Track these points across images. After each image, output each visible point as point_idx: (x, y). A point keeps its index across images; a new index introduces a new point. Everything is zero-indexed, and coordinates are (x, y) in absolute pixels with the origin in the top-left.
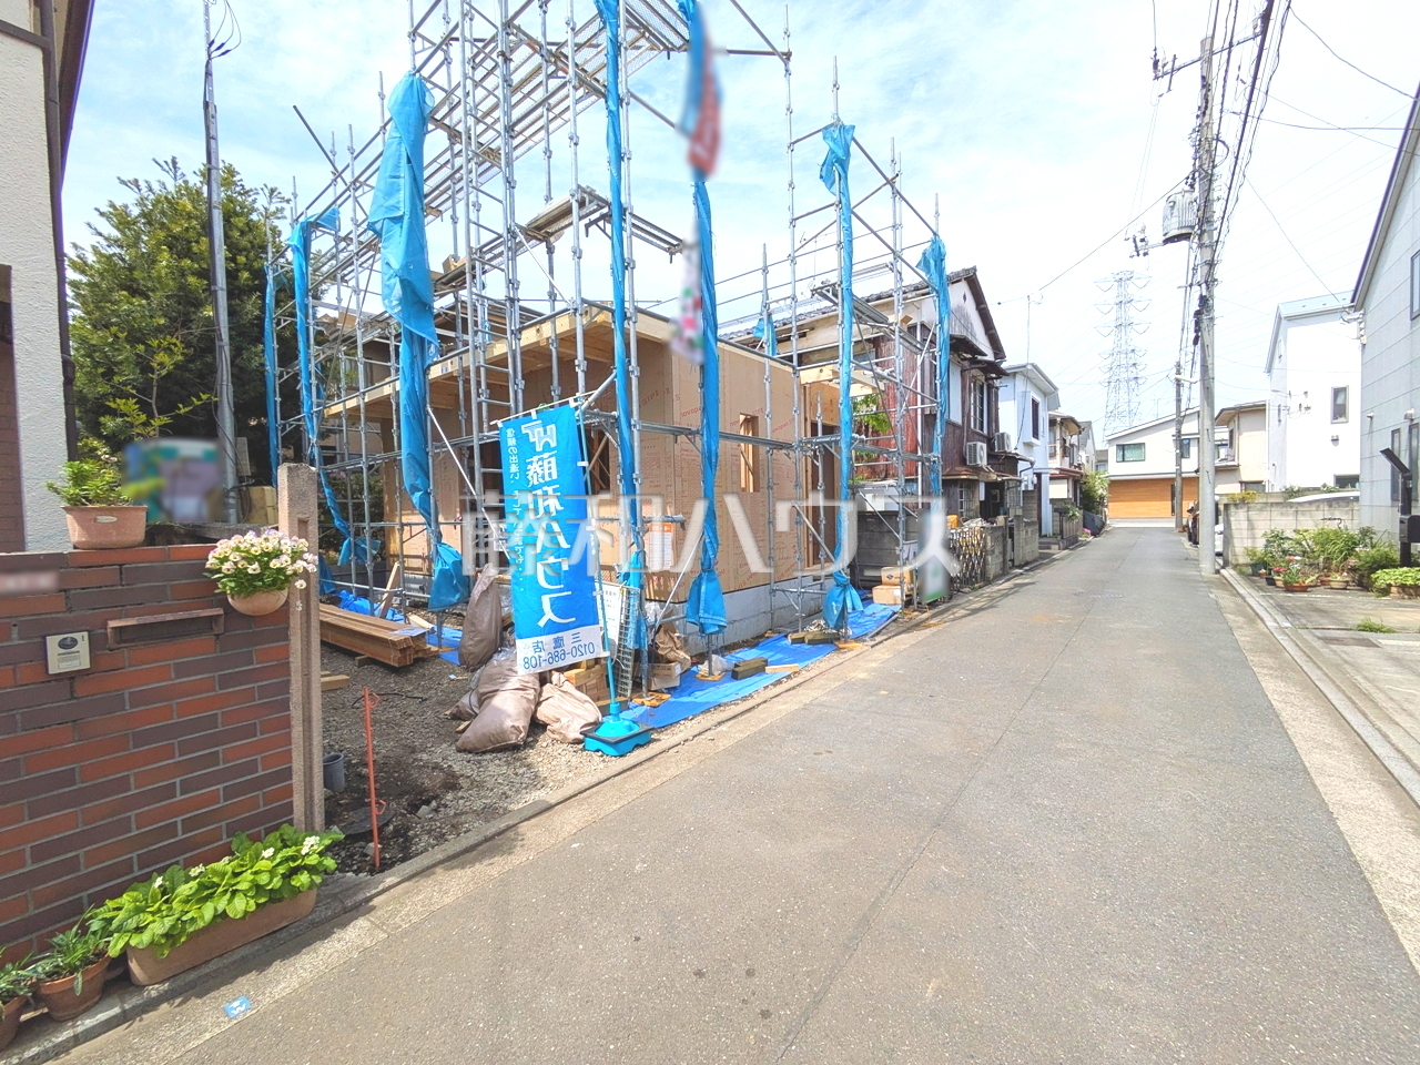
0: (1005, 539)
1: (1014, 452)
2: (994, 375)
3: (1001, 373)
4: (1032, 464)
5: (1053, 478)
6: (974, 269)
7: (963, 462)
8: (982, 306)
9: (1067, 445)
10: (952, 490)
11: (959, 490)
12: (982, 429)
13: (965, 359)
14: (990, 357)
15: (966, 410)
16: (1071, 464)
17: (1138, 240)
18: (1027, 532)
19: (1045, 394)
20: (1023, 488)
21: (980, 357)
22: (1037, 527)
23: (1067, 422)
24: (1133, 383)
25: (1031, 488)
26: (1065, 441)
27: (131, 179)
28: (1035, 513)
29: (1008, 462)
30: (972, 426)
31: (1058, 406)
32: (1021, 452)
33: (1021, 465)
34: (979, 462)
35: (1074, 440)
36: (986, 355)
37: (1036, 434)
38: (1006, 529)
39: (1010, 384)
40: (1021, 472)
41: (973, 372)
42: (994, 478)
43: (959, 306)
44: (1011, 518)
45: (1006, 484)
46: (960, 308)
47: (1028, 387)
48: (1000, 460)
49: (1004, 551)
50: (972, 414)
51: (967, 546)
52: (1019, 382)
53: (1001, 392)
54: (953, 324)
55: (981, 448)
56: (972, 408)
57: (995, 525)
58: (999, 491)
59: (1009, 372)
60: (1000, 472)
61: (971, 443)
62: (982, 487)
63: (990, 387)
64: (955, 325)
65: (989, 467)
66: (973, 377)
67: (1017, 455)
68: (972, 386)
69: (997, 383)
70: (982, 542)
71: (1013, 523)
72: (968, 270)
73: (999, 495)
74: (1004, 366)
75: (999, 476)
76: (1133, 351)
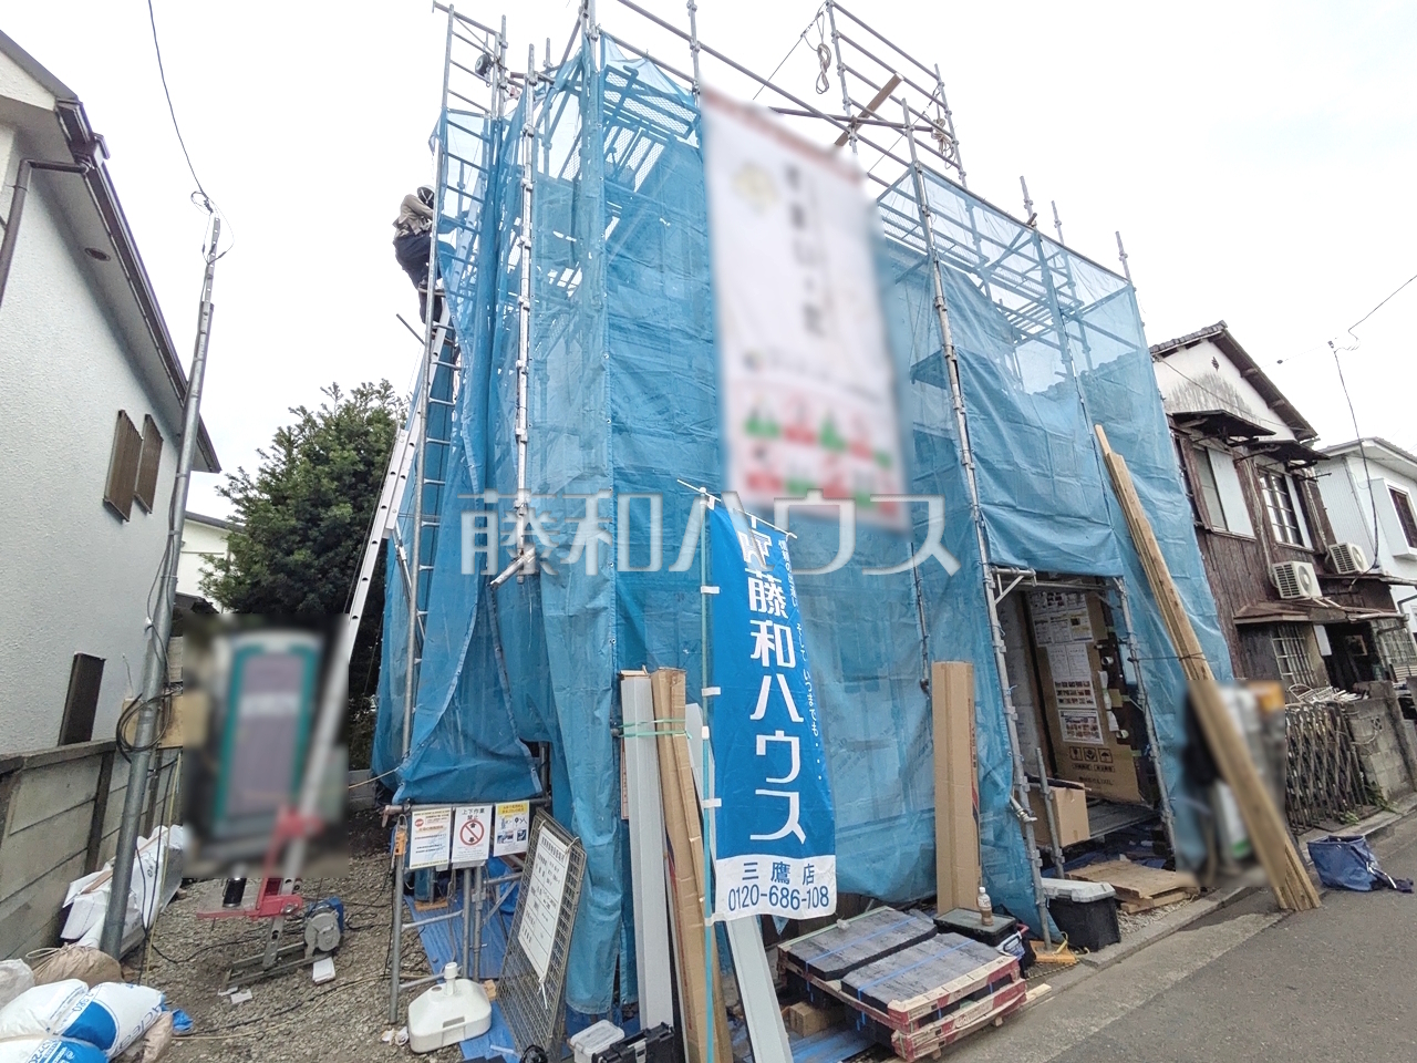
0: (1394, 721)
1: (1374, 571)
2: (1303, 462)
3: (1314, 459)
6: (1222, 324)
7: (1273, 594)
8: (1250, 371)
10: (1259, 640)
11: (1273, 641)
12: (1300, 541)
13: (1237, 444)
14: (1283, 434)
15: (1259, 514)
21: (1262, 439)
29: (1376, 588)
30: (1279, 538)
32: (1390, 569)
33: (1397, 593)
34: (1304, 593)
36: (1271, 433)
37: (1414, 541)
38: (1394, 703)
39: (1337, 471)
40: (1400, 603)
41: (1258, 460)
42: (1342, 616)
43: (1207, 377)
44: (1401, 684)
45: (1373, 624)
46: (1208, 379)
47: (1375, 474)
48: (1348, 586)
49: (1400, 745)
50: (1273, 520)
51: (1307, 741)
52: (1356, 467)
53: (1322, 485)
54: (1202, 399)
55: (1303, 570)
56: (1271, 512)
57: (1366, 697)
58: (1360, 637)
59: (1330, 455)
60: (1352, 605)
61: (1282, 565)
62: (1321, 634)
63: (1298, 481)
64: (1206, 400)
65: (1327, 599)
66: (1259, 467)
67: (1383, 576)
68: (1262, 480)
69: (1311, 472)
70: (1338, 732)
71: (1408, 692)
72: (1211, 328)
73: (1363, 644)
74: (1316, 447)
75: (1353, 612)
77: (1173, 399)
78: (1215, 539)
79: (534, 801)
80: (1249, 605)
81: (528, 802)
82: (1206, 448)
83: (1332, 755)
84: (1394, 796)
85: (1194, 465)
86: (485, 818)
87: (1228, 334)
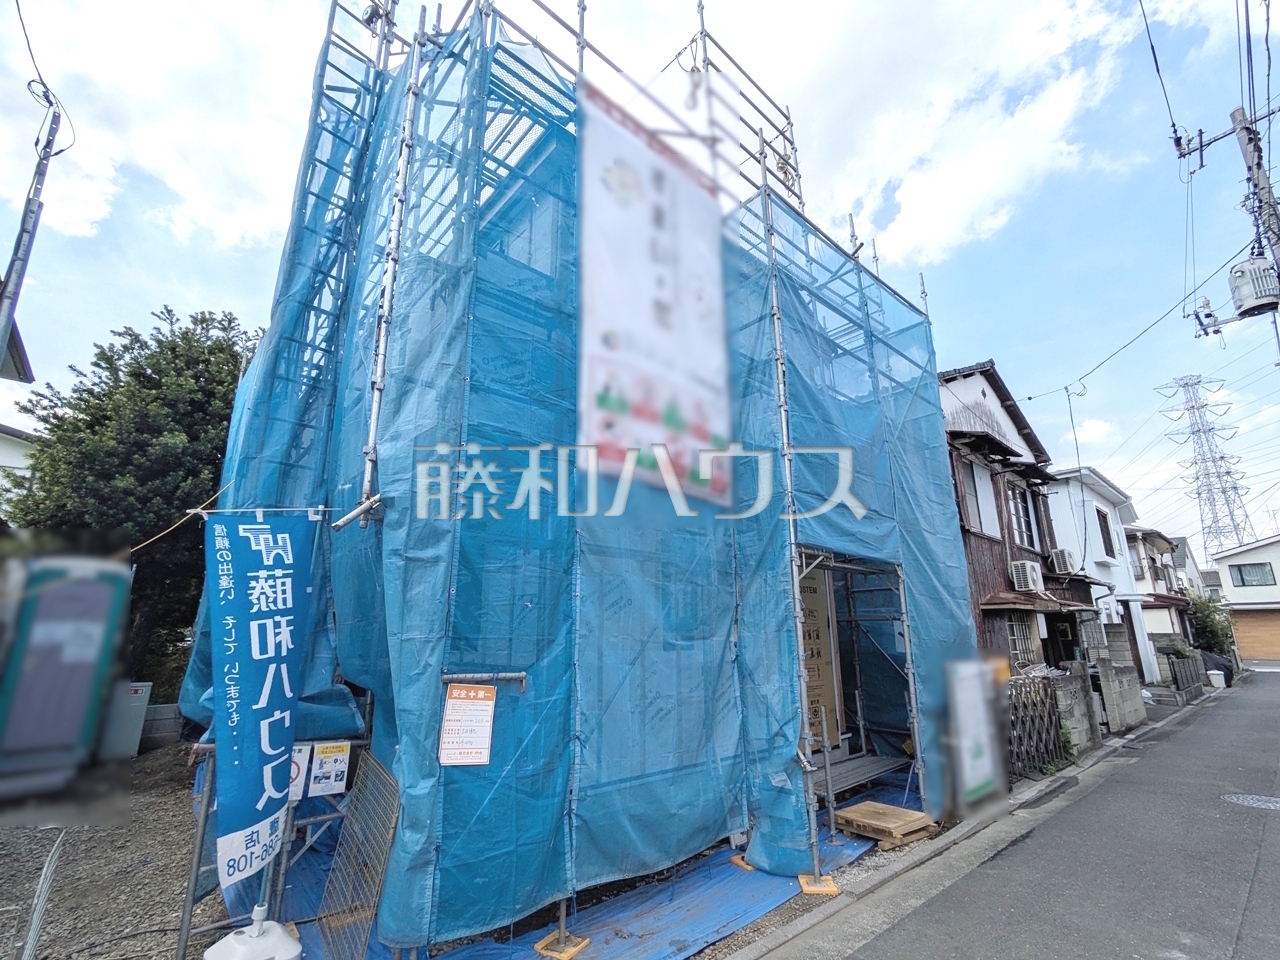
0: (1087, 693)
1: (1081, 573)
2: (1039, 481)
3: (1048, 479)
4: (1111, 589)
5: (1146, 607)
6: (991, 362)
7: (1010, 586)
8: (1009, 403)
9: (1159, 564)
10: (997, 623)
11: (1007, 624)
12: (1031, 543)
13: (994, 461)
14: (1027, 457)
15: (1005, 521)
16: (1170, 590)
18: (1121, 682)
19: (1114, 505)
20: (1104, 620)
21: (1013, 459)
22: (1136, 674)
23: (1151, 537)
24: (1231, 493)
25: (1117, 620)
26: (1153, 560)
28: (1129, 655)
29: (1080, 587)
30: (1017, 541)
31: (1134, 518)
32: (1092, 572)
33: (1095, 591)
34: (1032, 587)
35: (1167, 558)
36: (1020, 456)
37: (1110, 551)
38: (1087, 679)
39: (1062, 491)
40: (1097, 599)
41: (1009, 476)
42: (1057, 607)
43: (977, 404)
44: (1092, 663)
45: (1077, 616)
46: (978, 405)
47: (1088, 496)
48: (1062, 584)
49: (1089, 712)
50: (1015, 526)
51: (1025, 706)
52: (1074, 489)
53: (1051, 500)
54: (972, 421)
55: (1033, 568)
56: (1014, 518)
57: (1068, 673)
58: (1067, 625)
59: (1058, 477)
60: (1065, 599)
61: (1018, 563)
62: (1041, 620)
63: (1035, 495)
64: (975, 423)
65: (1048, 593)
66: (1009, 482)
67: (1087, 577)
68: (1010, 493)
69: (1044, 490)
70: (1048, 700)
71: (1096, 670)
72: (983, 364)
73: (1069, 630)
74: (1050, 470)
75: (1065, 605)
76: (1222, 458)
77: (950, 419)
78: (972, 537)
79: (357, 741)
80: (992, 594)
81: (351, 742)
82: (971, 462)
83: (1042, 718)
84: (1081, 753)
85: (961, 475)
86: (302, 759)
87: (995, 371)
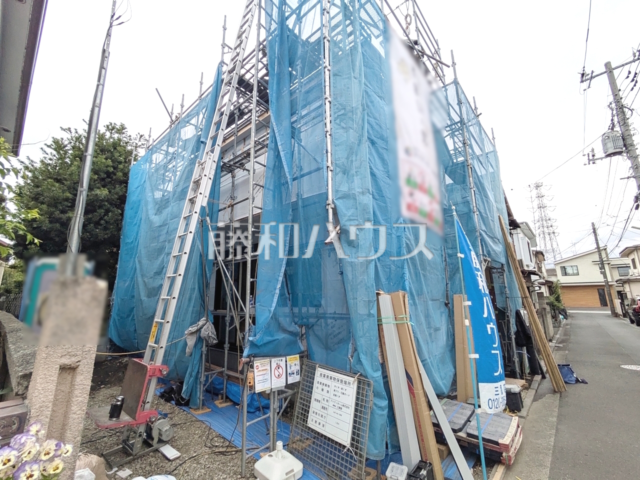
9: (540, 266)
17: (591, 155)
19: (531, 239)
23: (538, 254)
24: (552, 235)
27: (67, 128)
40: (534, 281)
45: (530, 289)
48: (525, 274)
76: (549, 219)
79: (301, 355)
81: (298, 355)
86: (283, 364)
